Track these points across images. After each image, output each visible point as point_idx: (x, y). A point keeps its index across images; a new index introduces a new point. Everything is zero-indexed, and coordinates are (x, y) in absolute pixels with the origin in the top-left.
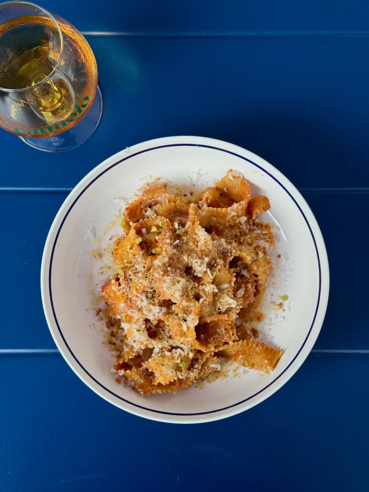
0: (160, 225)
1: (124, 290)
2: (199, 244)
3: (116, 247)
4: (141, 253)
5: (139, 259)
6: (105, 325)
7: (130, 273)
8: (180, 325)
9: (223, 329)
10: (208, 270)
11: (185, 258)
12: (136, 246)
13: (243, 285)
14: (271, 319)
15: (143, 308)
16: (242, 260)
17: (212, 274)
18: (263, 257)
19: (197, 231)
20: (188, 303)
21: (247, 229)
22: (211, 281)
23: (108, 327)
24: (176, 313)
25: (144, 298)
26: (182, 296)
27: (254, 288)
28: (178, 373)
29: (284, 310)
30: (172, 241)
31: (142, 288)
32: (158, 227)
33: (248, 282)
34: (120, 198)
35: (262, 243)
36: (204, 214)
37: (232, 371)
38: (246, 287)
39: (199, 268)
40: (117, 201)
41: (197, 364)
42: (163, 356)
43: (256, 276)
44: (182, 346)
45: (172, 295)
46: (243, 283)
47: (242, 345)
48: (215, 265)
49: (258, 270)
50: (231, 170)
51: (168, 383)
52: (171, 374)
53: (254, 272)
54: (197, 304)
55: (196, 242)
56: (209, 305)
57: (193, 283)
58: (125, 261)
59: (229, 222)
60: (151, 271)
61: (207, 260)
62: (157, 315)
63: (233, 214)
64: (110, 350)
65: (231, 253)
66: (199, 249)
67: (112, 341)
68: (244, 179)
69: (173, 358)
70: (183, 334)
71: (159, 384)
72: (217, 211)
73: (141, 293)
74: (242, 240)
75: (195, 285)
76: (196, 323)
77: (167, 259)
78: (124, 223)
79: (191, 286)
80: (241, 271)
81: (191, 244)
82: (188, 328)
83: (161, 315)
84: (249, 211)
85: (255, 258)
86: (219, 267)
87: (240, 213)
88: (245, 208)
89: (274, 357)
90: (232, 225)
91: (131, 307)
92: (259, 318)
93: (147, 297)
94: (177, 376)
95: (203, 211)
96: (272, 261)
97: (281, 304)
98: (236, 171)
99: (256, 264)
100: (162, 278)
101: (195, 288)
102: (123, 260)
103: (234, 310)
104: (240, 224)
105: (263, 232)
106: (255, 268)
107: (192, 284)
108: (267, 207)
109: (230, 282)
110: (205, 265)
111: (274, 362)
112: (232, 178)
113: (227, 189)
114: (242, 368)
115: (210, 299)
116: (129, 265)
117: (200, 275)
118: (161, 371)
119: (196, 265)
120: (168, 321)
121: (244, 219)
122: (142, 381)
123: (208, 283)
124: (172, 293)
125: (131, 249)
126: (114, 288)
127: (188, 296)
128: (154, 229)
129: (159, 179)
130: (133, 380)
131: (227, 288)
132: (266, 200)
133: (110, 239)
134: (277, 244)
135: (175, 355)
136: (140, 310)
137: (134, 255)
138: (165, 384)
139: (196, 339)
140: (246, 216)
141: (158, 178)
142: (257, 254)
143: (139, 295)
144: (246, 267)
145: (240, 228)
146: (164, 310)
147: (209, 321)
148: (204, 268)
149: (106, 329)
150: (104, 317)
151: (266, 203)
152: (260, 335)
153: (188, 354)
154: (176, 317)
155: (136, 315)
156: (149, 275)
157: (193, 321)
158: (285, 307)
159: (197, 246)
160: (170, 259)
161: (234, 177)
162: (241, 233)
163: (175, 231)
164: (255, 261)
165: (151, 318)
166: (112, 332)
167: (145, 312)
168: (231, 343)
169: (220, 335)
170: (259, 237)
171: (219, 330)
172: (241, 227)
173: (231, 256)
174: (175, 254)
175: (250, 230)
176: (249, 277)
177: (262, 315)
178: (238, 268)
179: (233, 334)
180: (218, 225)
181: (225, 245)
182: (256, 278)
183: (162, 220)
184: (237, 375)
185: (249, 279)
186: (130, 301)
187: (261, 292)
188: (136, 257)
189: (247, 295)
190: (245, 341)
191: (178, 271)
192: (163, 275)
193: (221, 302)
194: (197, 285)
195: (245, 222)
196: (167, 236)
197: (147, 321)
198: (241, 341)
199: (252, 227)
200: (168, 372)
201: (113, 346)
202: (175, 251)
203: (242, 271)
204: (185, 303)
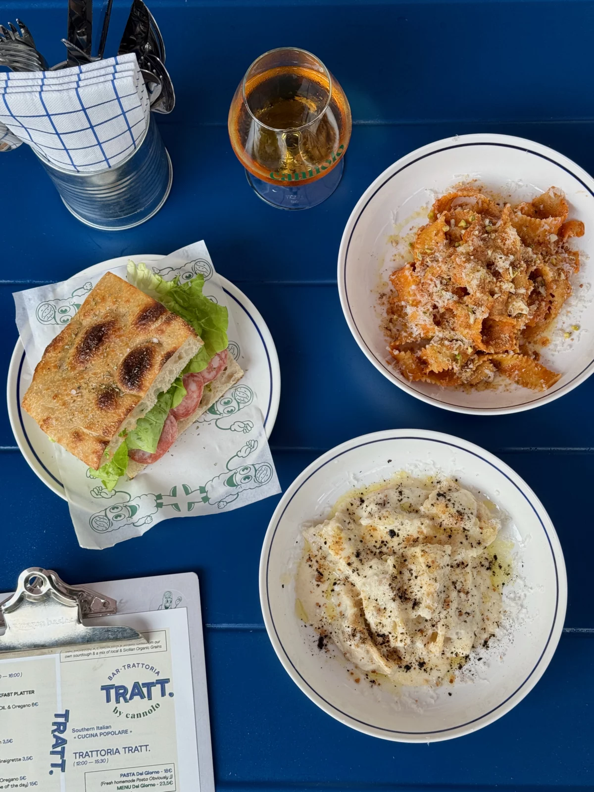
0: (470, 220)
1: (419, 274)
2: (507, 242)
3: (419, 232)
4: (445, 241)
5: (441, 248)
6: (385, 311)
7: (428, 259)
8: (467, 316)
9: (507, 335)
10: (511, 268)
11: (490, 252)
12: (442, 233)
13: (537, 302)
14: (556, 345)
15: (434, 294)
16: (542, 277)
17: (513, 273)
18: (564, 280)
19: (507, 230)
20: (482, 295)
21: (554, 250)
22: (511, 280)
23: (388, 313)
24: (467, 304)
25: (438, 282)
26: (478, 286)
27: (547, 308)
28: (454, 363)
29: (572, 339)
30: (481, 234)
31: (440, 272)
32: (467, 222)
33: (542, 300)
34: (431, 190)
35: (566, 267)
36: (517, 220)
37: (503, 385)
38: (540, 305)
39: (502, 264)
40: (428, 192)
41: (472, 364)
42: (443, 345)
43: (553, 296)
44: (464, 339)
45: (469, 282)
46: (538, 300)
47: (521, 361)
48: (519, 266)
49: (556, 290)
50: (553, 187)
51: (441, 371)
52: (447, 362)
53: (551, 291)
54: (490, 298)
55: (504, 240)
56: (502, 302)
57: (492, 277)
58: (426, 247)
59: (539, 236)
60: (452, 257)
61: (512, 257)
62: (446, 302)
63: (547, 227)
64: (385, 335)
65: (535, 262)
66: (506, 247)
67: (389, 327)
68: (564, 199)
69: (452, 348)
70: (468, 326)
71: (432, 372)
72: (531, 220)
73: (437, 277)
74: (546, 260)
75: (493, 279)
76: (486, 316)
77: (472, 248)
78: (432, 214)
79: (489, 279)
80: (538, 287)
81: (499, 241)
82: (475, 320)
83: (451, 301)
84: (562, 232)
85: (556, 278)
86: (522, 269)
87: (552, 230)
88: (559, 227)
89: (552, 378)
90: (541, 241)
91: (422, 290)
92: (545, 343)
93: (441, 283)
94: (452, 365)
95: (516, 216)
96: (572, 287)
97: (571, 333)
98: (558, 189)
99: (556, 284)
100: (463, 264)
101: (493, 283)
102: (425, 245)
103: (523, 319)
104: (549, 242)
105: (571, 257)
106: (555, 287)
107: (490, 278)
108: (581, 233)
109: (527, 289)
110: (508, 262)
111: (551, 382)
112: (552, 195)
113: (544, 207)
114: (514, 386)
115: (505, 297)
116: (429, 251)
117: (501, 271)
118: (437, 358)
119: (499, 260)
120: (457, 309)
121: (554, 238)
122: (414, 366)
123: (507, 280)
124: (469, 280)
125: (436, 235)
126: (407, 273)
127: (483, 288)
128: (463, 224)
129: (476, 181)
130: (405, 363)
131: (523, 294)
132: (581, 225)
133: (411, 229)
134: (581, 274)
135: (454, 345)
136: (430, 295)
137: (437, 243)
138: (437, 372)
139: (481, 332)
140: (557, 235)
141: (475, 179)
142: (559, 275)
143: (434, 279)
144: (544, 284)
145: (547, 247)
146: (456, 298)
147: (497, 320)
148: (507, 265)
149: (385, 315)
150: (386, 302)
151: (581, 229)
152: (541, 358)
153: (467, 349)
154: (465, 308)
155: (424, 300)
156: (449, 262)
157: (482, 314)
158: (574, 336)
159: (504, 244)
160: (474, 250)
161: (555, 194)
162: (547, 253)
163: (485, 227)
164: (555, 281)
165: (440, 304)
166: (391, 319)
167: (435, 297)
168: (512, 353)
169: (503, 341)
170: (565, 261)
171: (502, 335)
172: (549, 246)
173: (535, 265)
174: (480, 246)
175: (557, 252)
176: (545, 296)
177: (547, 340)
178: (536, 284)
179: (516, 344)
180: (527, 237)
181: (531, 253)
182: (551, 298)
183: (474, 215)
184: (507, 390)
185: (545, 298)
186: (422, 286)
187: (553, 316)
188: (439, 245)
189: (538, 313)
190: (526, 357)
191: (480, 262)
192: (465, 262)
193: (513, 305)
194: (495, 280)
195: (554, 242)
196: (476, 229)
197: (435, 307)
198: (522, 355)
199: (560, 250)
200: (445, 359)
201: (389, 333)
202: (481, 243)
203: (540, 287)
204: (478, 295)
